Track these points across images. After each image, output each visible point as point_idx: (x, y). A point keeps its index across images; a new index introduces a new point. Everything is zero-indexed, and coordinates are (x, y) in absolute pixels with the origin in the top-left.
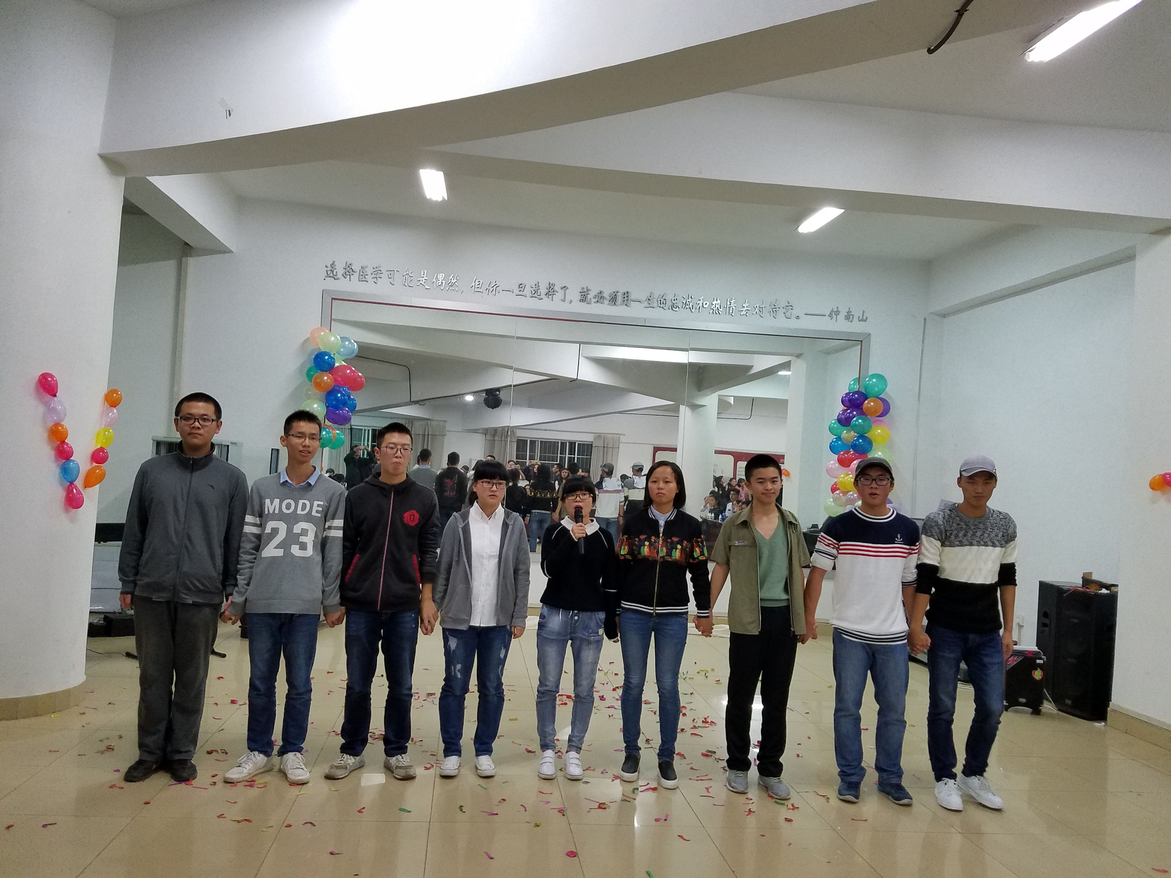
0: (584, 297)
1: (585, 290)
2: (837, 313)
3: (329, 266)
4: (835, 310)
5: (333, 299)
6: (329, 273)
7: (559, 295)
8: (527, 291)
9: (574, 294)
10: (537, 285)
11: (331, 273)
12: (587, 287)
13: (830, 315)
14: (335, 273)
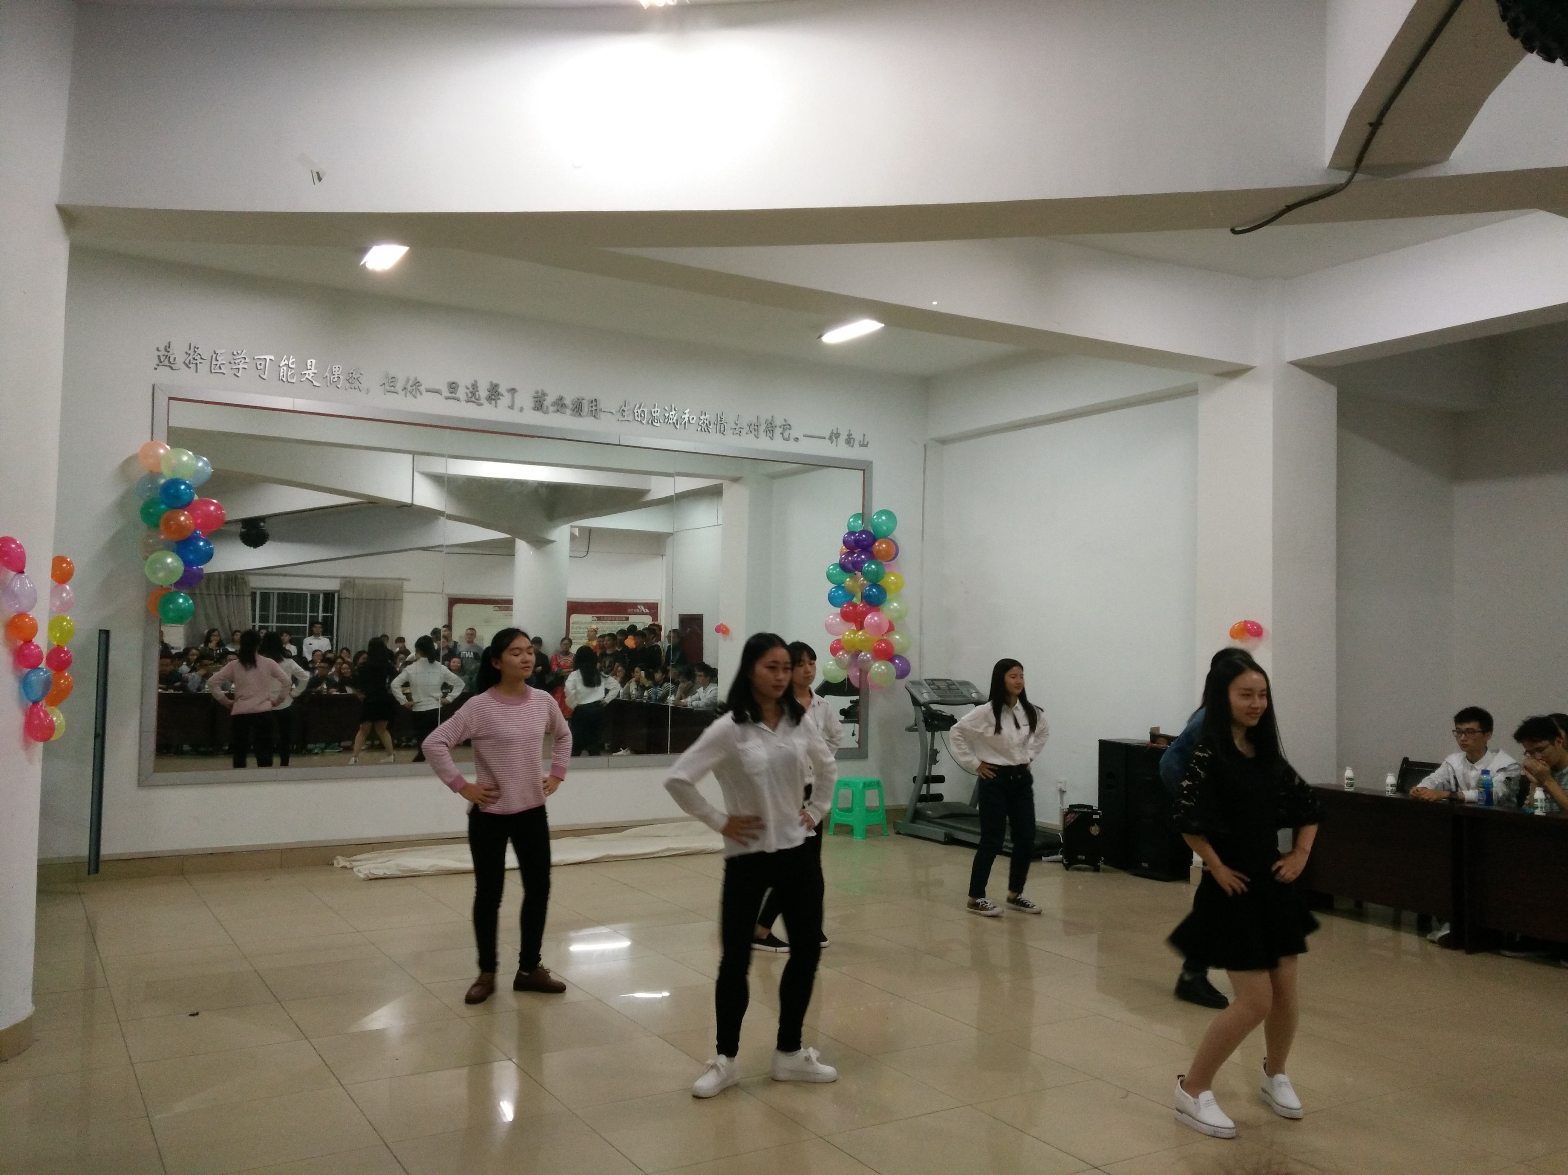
0: (539, 405)
1: (540, 394)
2: (837, 436)
3: (162, 348)
4: (835, 432)
5: (170, 399)
6: (162, 360)
7: (505, 401)
8: (461, 393)
9: (525, 399)
10: (475, 386)
11: (166, 360)
12: (542, 390)
13: (830, 438)
14: (172, 360)
